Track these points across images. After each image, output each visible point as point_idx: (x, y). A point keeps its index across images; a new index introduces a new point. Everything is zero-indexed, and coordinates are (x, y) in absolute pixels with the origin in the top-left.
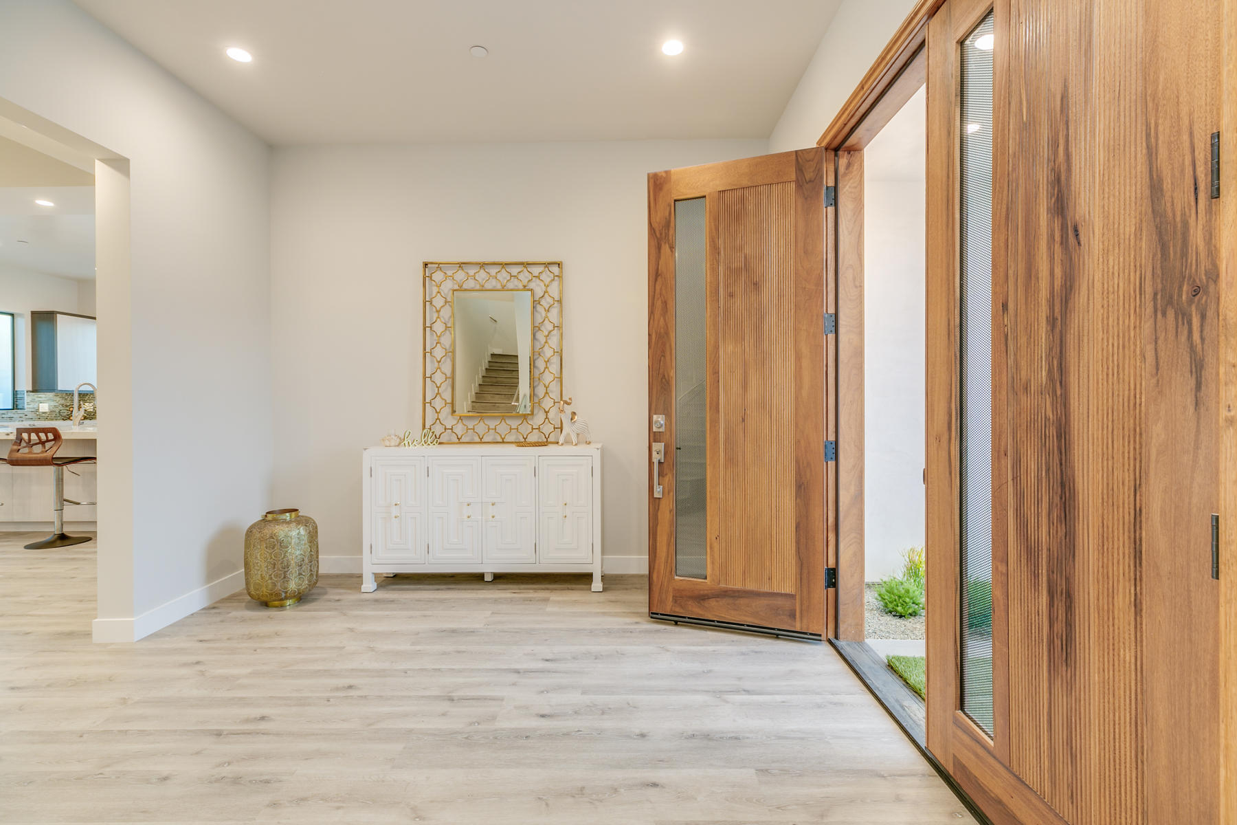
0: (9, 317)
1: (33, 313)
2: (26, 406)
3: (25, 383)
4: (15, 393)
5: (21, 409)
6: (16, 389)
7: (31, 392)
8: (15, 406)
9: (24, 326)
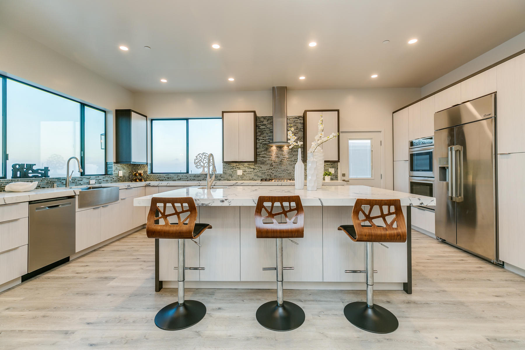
0: (103, 113)
1: (117, 111)
2: (113, 173)
3: (112, 158)
4: (106, 164)
5: (110, 175)
6: (107, 161)
7: (115, 163)
8: (106, 173)
9: (112, 118)
